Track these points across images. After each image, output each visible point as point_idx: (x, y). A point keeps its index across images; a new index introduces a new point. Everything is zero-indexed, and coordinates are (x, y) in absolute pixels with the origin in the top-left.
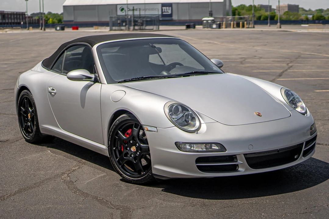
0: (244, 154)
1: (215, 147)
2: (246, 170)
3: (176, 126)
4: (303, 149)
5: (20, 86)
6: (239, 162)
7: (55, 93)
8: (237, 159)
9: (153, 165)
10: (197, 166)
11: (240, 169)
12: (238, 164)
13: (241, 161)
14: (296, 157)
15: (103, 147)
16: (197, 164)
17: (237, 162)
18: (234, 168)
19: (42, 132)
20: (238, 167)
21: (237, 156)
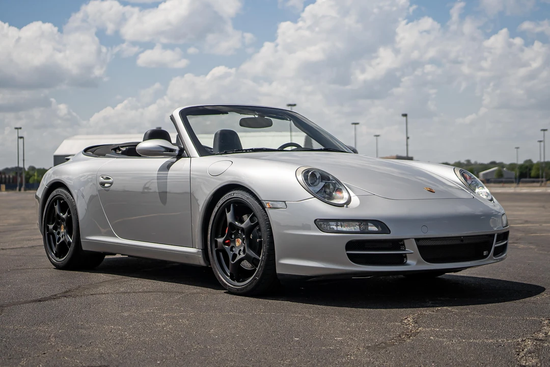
0: (416, 239)
1: (372, 228)
2: (419, 263)
3: (315, 197)
4: (494, 245)
5: (49, 184)
6: (408, 250)
7: (111, 184)
8: (405, 246)
9: (279, 260)
10: (347, 254)
11: (408, 262)
12: (406, 254)
13: (411, 249)
14: (485, 253)
15: (191, 251)
16: (347, 252)
17: (405, 250)
18: (401, 260)
19: (84, 248)
20: (407, 259)
21: (405, 241)
